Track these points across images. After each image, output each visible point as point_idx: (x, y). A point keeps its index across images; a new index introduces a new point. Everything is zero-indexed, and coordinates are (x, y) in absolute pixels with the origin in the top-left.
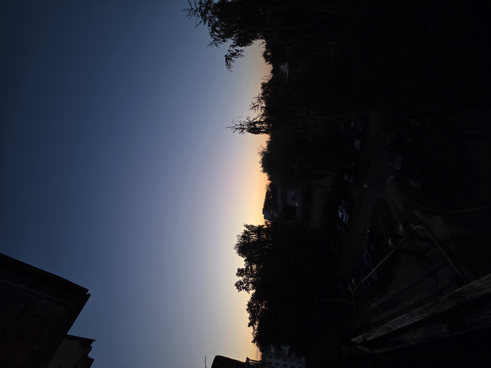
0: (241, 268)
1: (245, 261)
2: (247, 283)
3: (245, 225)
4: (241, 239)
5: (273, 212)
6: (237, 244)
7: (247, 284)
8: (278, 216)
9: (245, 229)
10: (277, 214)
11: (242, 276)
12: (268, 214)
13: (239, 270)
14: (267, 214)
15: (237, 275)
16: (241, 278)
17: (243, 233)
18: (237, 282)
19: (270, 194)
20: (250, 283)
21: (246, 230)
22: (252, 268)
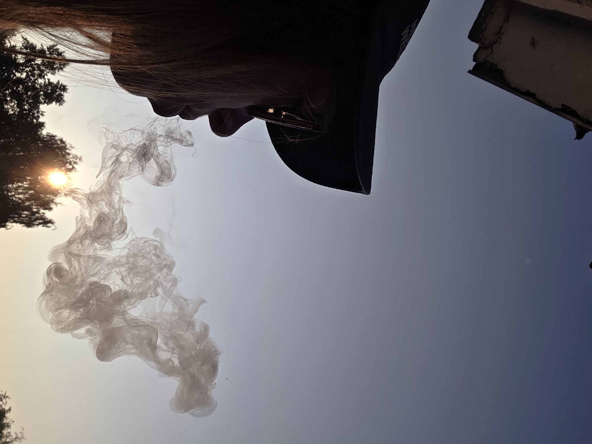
0: (54, 105)
1: (42, 125)
2: (31, 66)
3: (49, 225)
7: (33, 63)
9: (48, 215)
11: (50, 83)
13: (59, 100)
15: (64, 88)
16: (53, 78)
18: (62, 69)
20: (22, 65)
21: (46, 212)
22: (20, 105)
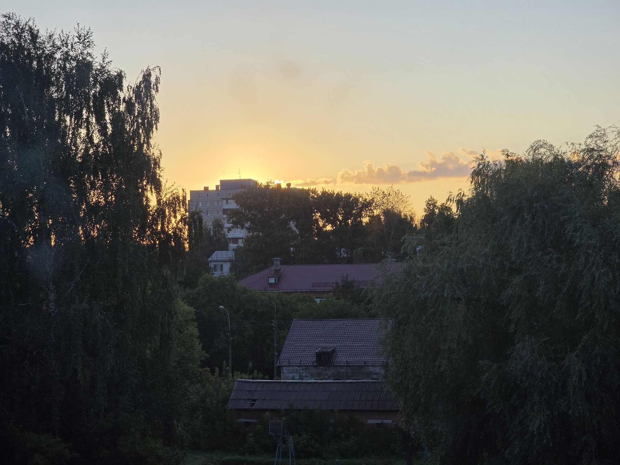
4: (66, 57)
5: (235, 240)
6: (34, 37)
8: (217, 274)
10: (227, 267)
12: (225, 211)
14: (226, 207)
17: (102, 70)
19: (345, 219)
